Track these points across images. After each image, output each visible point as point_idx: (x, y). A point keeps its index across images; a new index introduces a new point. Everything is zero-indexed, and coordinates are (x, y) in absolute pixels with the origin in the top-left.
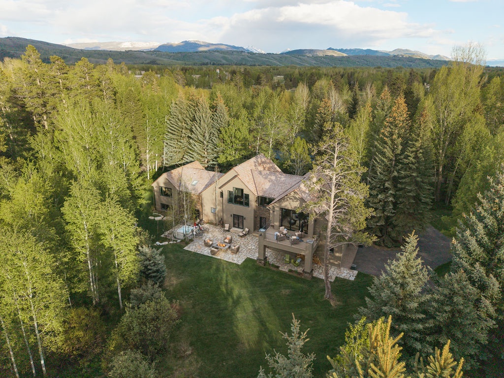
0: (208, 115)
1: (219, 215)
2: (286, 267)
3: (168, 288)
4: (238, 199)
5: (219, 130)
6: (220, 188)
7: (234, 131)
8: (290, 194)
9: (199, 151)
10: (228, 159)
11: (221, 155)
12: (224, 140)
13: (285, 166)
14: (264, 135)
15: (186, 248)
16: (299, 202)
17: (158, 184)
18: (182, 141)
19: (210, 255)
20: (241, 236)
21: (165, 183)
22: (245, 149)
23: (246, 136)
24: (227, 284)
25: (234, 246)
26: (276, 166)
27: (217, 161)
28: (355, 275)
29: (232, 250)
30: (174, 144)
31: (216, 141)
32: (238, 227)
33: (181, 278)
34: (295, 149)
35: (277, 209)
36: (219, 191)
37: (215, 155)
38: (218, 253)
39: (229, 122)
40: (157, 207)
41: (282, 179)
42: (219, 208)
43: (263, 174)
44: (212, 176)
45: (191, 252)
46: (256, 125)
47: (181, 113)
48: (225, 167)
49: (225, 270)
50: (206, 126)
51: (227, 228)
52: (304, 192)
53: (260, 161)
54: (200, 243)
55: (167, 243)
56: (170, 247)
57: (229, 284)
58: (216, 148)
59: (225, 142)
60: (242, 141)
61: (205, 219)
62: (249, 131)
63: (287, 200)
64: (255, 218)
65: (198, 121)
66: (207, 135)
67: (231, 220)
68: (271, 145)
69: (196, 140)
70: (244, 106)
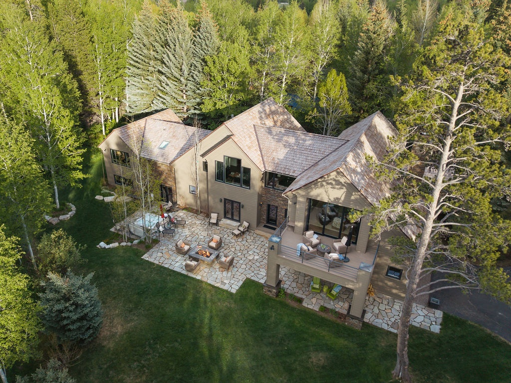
0: (187, 36)
1: (202, 197)
2: (314, 300)
3: (105, 343)
4: (232, 173)
5: (203, 60)
6: (203, 155)
7: (227, 61)
8: (328, 175)
9: (174, 95)
10: (217, 107)
11: (207, 100)
12: (211, 76)
13: (308, 118)
14: (273, 68)
15: (146, 257)
16: (345, 190)
17: (108, 144)
18: (149, 78)
19: (184, 272)
20: (237, 236)
21: (118, 145)
22: (243, 91)
23: (246, 69)
24: (211, 336)
25: (226, 256)
26: (293, 119)
27: (201, 110)
28: (440, 321)
29: (221, 263)
30: (139, 82)
31: (200, 78)
32: (232, 219)
33: (132, 320)
34: (327, 90)
35: (300, 199)
36: (201, 160)
37: (198, 100)
38: (198, 268)
39: (218, 48)
40: (109, 179)
41: (308, 143)
42: (201, 186)
43: (274, 133)
44: (190, 134)
45: (153, 264)
46: (262, 53)
47: (148, 35)
48: (212, 119)
49: (209, 304)
50: (183, 54)
51: (214, 221)
52: (354, 171)
53: (268, 111)
54: (170, 247)
55: (116, 245)
56: (121, 252)
57: (214, 337)
58: (199, 89)
59: (212, 79)
60: (239, 77)
61: (181, 202)
62: (250, 62)
63: (322, 186)
64: (260, 205)
65: (172, 45)
66: (185, 68)
67: (221, 207)
68: (284, 83)
69: (170, 76)
70: (243, 23)
